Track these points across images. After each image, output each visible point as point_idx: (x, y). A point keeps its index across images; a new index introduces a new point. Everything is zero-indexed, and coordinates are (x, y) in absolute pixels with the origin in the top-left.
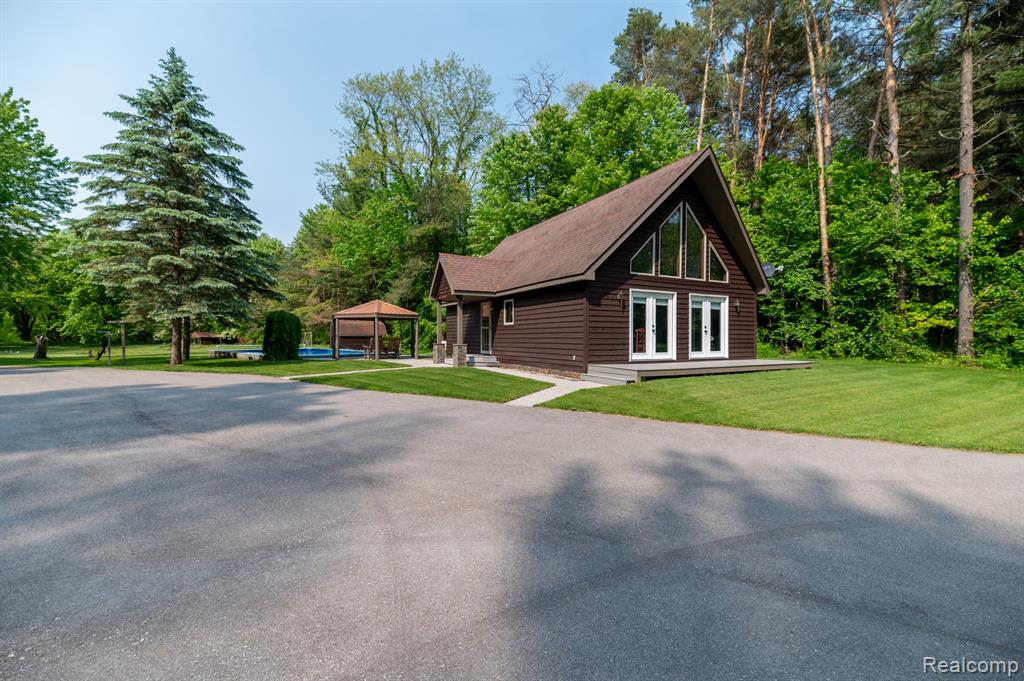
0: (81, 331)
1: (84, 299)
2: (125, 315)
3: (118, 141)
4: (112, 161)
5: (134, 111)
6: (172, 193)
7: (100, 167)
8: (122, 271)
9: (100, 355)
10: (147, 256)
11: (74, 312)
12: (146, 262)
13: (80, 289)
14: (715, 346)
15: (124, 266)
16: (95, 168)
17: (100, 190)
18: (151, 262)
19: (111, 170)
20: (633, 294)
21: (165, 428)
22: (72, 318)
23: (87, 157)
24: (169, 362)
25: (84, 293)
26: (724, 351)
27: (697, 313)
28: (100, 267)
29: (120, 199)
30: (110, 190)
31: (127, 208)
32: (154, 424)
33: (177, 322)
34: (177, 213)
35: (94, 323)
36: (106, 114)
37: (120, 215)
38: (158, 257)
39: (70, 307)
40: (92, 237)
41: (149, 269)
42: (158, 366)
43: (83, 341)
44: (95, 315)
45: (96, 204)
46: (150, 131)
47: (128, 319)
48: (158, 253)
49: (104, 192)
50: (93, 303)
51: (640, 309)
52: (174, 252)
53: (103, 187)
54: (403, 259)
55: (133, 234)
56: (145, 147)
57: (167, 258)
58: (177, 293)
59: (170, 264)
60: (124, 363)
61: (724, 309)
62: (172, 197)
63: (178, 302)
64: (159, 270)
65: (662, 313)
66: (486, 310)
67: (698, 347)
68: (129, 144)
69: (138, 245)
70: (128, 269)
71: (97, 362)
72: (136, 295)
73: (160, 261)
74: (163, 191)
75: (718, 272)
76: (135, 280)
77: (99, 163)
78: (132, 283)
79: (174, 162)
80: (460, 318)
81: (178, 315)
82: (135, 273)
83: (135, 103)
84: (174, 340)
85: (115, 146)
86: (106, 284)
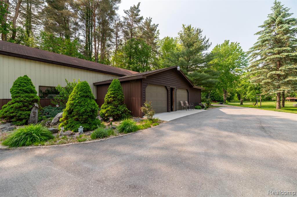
0: (250, 98)
1: (251, 89)
2: (261, 93)
3: (258, 41)
4: (256, 47)
5: (263, 29)
6: (276, 49)
7: (253, 51)
8: (259, 79)
9: (255, 104)
10: (267, 73)
11: (249, 93)
12: (267, 75)
13: (250, 86)
15: (259, 78)
16: (252, 51)
17: (253, 57)
18: (268, 75)
19: (256, 50)
21: (270, 134)
22: (248, 94)
23: (249, 49)
24: (276, 108)
25: (251, 87)
28: (253, 79)
29: (259, 58)
30: (256, 56)
31: (261, 60)
32: (265, 131)
33: (279, 94)
34: (278, 56)
35: (254, 95)
36: (254, 35)
37: (258, 62)
38: (271, 73)
39: (248, 91)
40: (251, 71)
41: (267, 77)
42: (272, 109)
43: (251, 100)
44: (254, 93)
45: (252, 61)
46: (267, 33)
47: (263, 94)
48: (271, 71)
49: (254, 57)
50: (253, 90)
52: (277, 70)
53: (254, 56)
55: (263, 68)
56: (267, 38)
57: (274, 72)
58: (278, 84)
59: (275, 74)
60: (261, 107)
62: (276, 51)
63: (279, 87)
64: (271, 77)
68: (261, 40)
69: (264, 70)
70: (260, 78)
71: (255, 106)
72: (264, 86)
73: (272, 74)
74: (272, 50)
76: (263, 81)
77: (253, 49)
78: (262, 83)
79: (277, 39)
81: (278, 92)
82: (263, 79)
83: (263, 26)
84: (278, 100)
85: (257, 43)
86: (254, 84)
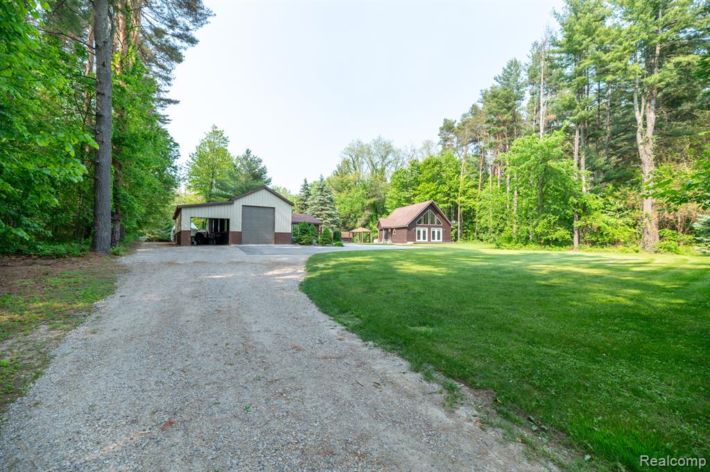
14: (439, 239)
20: (417, 229)
26: (441, 240)
27: (434, 232)
51: (419, 232)
54: (363, 211)
61: (441, 230)
65: (424, 232)
66: (390, 230)
67: (434, 238)
75: (439, 223)
80: (384, 232)
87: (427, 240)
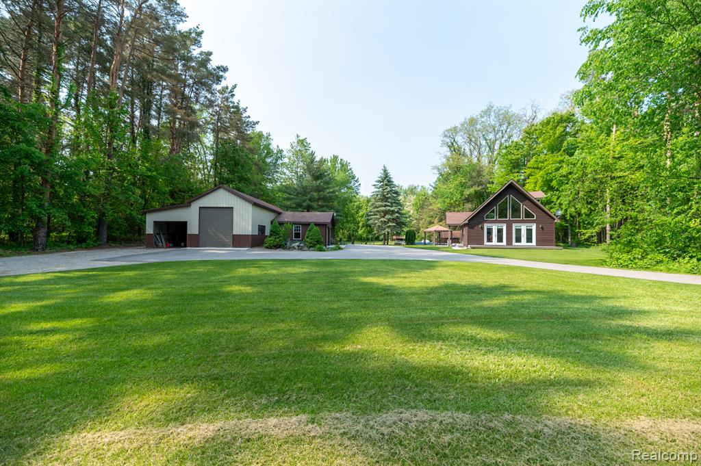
14: (529, 241)
20: (486, 226)
26: (534, 243)
27: (518, 231)
51: (490, 232)
61: (534, 227)
65: (500, 231)
67: (518, 240)
75: (529, 215)
87: (504, 243)
